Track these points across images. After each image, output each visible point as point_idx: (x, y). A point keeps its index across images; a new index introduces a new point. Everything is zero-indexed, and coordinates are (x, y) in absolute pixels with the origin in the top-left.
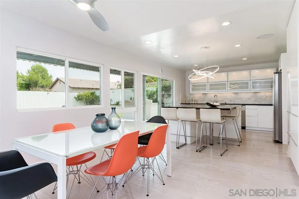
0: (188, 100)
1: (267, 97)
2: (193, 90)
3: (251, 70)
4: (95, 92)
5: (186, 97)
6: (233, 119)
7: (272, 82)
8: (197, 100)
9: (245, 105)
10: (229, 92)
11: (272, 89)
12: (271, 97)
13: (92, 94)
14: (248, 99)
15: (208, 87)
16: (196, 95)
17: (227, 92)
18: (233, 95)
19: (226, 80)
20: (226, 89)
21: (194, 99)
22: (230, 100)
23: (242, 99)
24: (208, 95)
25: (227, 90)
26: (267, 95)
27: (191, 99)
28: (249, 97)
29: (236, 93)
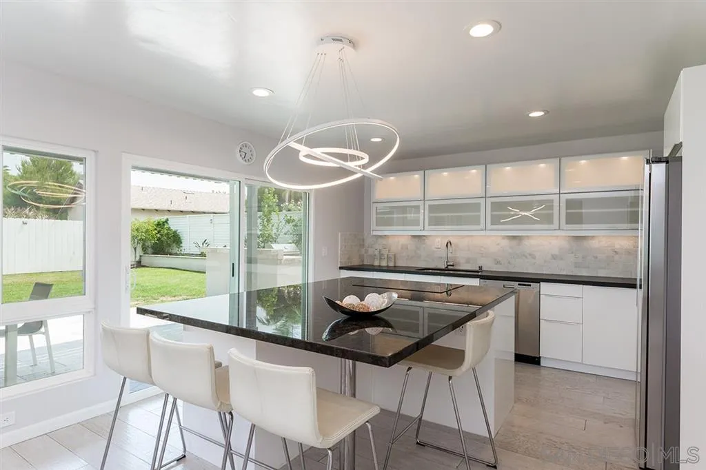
0: (371, 256)
1: (616, 252)
2: (380, 222)
3: (563, 159)
4: (167, 220)
5: (362, 245)
6: (450, 378)
7: (635, 202)
8: (395, 256)
9: (538, 281)
10: (488, 233)
11: (634, 226)
12: (633, 253)
13: (160, 225)
14: (554, 257)
15: (424, 215)
16: (390, 241)
17: (483, 233)
18: (505, 242)
19: (481, 192)
20: (479, 224)
21: (385, 252)
22: (495, 260)
23: (534, 257)
24: (428, 241)
25: (482, 226)
26: (617, 246)
27: (377, 253)
28: (556, 252)
29: (514, 237)
